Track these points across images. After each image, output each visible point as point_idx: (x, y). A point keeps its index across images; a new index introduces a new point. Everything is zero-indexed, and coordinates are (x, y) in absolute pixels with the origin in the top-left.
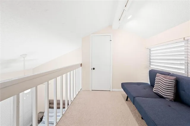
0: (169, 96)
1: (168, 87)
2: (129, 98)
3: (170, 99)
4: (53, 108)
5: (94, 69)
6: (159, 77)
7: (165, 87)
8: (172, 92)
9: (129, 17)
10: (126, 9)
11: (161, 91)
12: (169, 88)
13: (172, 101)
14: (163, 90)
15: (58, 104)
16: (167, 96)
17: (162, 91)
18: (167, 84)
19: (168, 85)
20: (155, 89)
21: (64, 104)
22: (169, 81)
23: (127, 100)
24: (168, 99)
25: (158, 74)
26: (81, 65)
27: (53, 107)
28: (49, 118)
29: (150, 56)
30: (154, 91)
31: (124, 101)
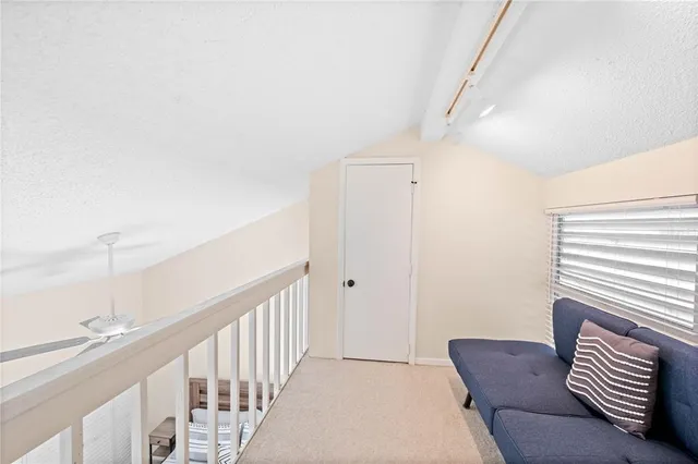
0: (628, 416)
1: (625, 383)
2: (473, 402)
3: (632, 429)
4: (203, 405)
5: (351, 283)
6: (590, 339)
7: (615, 380)
8: (641, 403)
9: (485, 113)
10: (474, 79)
11: (595, 390)
12: (630, 385)
13: (638, 437)
14: (604, 390)
15: (224, 394)
16: (618, 413)
17: (599, 394)
18: (623, 371)
19: (627, 376)
20: (573, 379)
21: (244, 395)
22: (630, 361)
23: (467, 405)
24: (625, 427)
25: (587, 324)
26: (307, 266)
27: (206, 403)
28: (190, 440)
29: (560, 232)
30: (572, 385)
31: (456, 407)
